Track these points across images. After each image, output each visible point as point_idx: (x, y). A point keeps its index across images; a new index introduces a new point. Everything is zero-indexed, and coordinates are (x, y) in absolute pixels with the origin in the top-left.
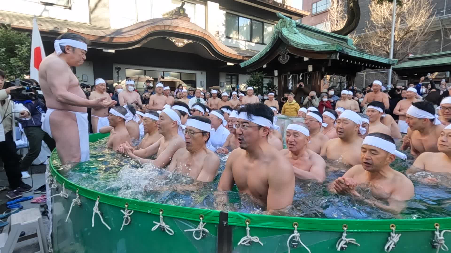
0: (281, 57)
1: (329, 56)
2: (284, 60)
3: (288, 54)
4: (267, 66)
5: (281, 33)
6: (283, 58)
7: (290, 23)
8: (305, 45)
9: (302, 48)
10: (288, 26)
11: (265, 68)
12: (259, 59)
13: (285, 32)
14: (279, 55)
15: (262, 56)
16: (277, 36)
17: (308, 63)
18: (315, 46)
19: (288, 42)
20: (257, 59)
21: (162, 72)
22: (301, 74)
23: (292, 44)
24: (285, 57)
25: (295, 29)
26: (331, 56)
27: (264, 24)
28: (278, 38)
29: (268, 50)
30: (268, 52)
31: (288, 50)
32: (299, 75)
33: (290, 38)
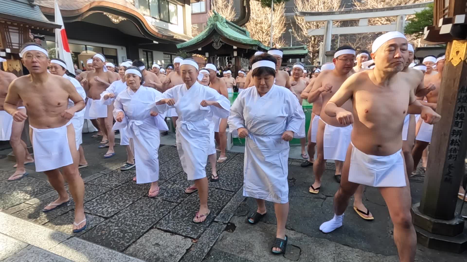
0: (215, 44)
1: (251, 47)
2: (217, 46)
3: (221, 42)
4: (202, 48)
5: (216, 26)
6: (217, 44)
7: (222, 19)
8: (236, 38)
9: (233, 40)
10: (220, 21)
11: (200, 51)
12: (196, 43)
13: (220, 26)
14: (213, 42)
15: (199, 41)
16: (212, 27)
17: (235, 50)
18: (244, 40)
19: (222, 33)
20: (194, 43)
21: (84, 46)
22: (227, 57)
23: (226, 35)
24: (218, 44)
25: (225, 24)
26: (252, 48)
27: (169, 3)
28: (213, 29)
29: (205, 37)
30: (205, 38)
31: (220, 39)
32: (226, 58)
33: (223, 31)
